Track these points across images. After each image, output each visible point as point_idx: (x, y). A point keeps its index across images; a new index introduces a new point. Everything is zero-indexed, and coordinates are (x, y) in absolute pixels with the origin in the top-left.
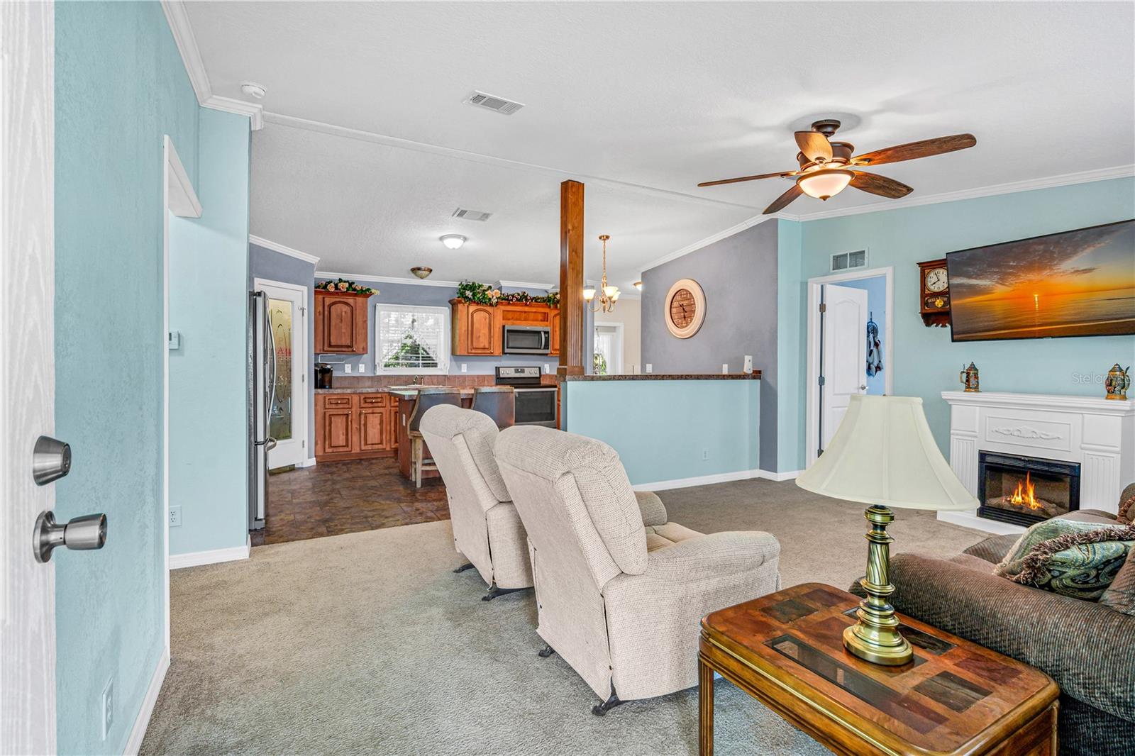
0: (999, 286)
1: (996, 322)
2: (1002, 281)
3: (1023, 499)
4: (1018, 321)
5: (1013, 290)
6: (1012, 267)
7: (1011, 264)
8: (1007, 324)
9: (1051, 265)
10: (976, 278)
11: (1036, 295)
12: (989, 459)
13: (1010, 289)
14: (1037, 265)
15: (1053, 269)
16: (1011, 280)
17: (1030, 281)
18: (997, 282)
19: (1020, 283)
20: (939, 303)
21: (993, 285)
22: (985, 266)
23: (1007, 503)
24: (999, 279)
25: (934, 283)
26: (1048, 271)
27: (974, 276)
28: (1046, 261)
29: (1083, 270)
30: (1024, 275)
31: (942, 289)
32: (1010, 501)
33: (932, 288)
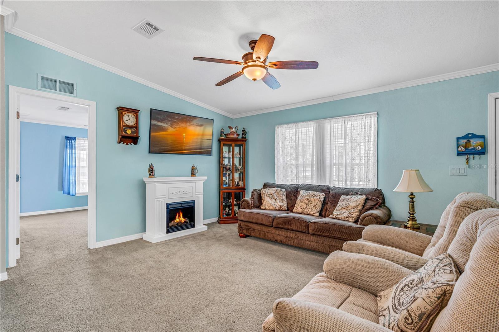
0: (170, 127)
1: (168, 147)
2: (172, 126)
3: (179, 219)
4: (177, 147)
5: (176, 131)
6: (176, 119)
7: (176, 117)
8: (172, 149)
9: (190, 121)
10: (161, 122)
11: (184, 135)
12: (170, 207)
13: (175, 130)
14: (185, 119)
15: (190, 123)
16: (175, 125)
17: (182, 127)
18: (170, 126)
19: (179, 127)
20: (129, 132)
21: (168, 127)
22: (165, 116)
23: (174, 223)
24: (170, 124)
25: (127, 120)
26: (189, 123)
27: (160, 121)
28: (188, 118)
29: (200, 125)
30: (180, 124)
31: (131, 125)
32: (175, 222)
33: (126, 122)
